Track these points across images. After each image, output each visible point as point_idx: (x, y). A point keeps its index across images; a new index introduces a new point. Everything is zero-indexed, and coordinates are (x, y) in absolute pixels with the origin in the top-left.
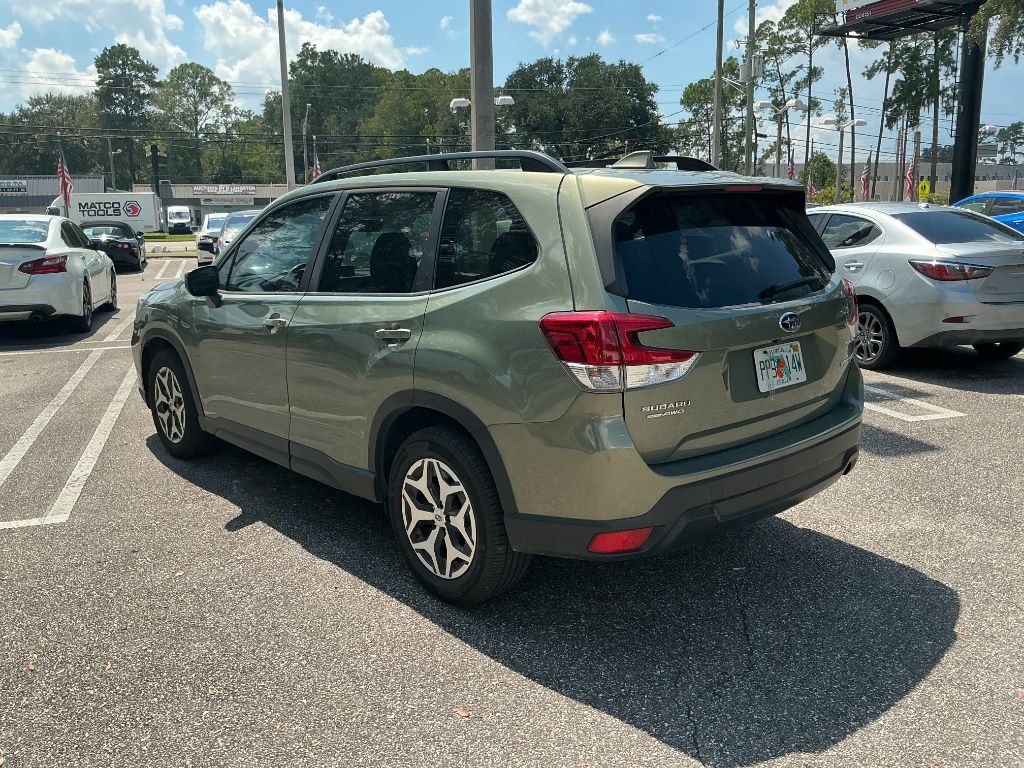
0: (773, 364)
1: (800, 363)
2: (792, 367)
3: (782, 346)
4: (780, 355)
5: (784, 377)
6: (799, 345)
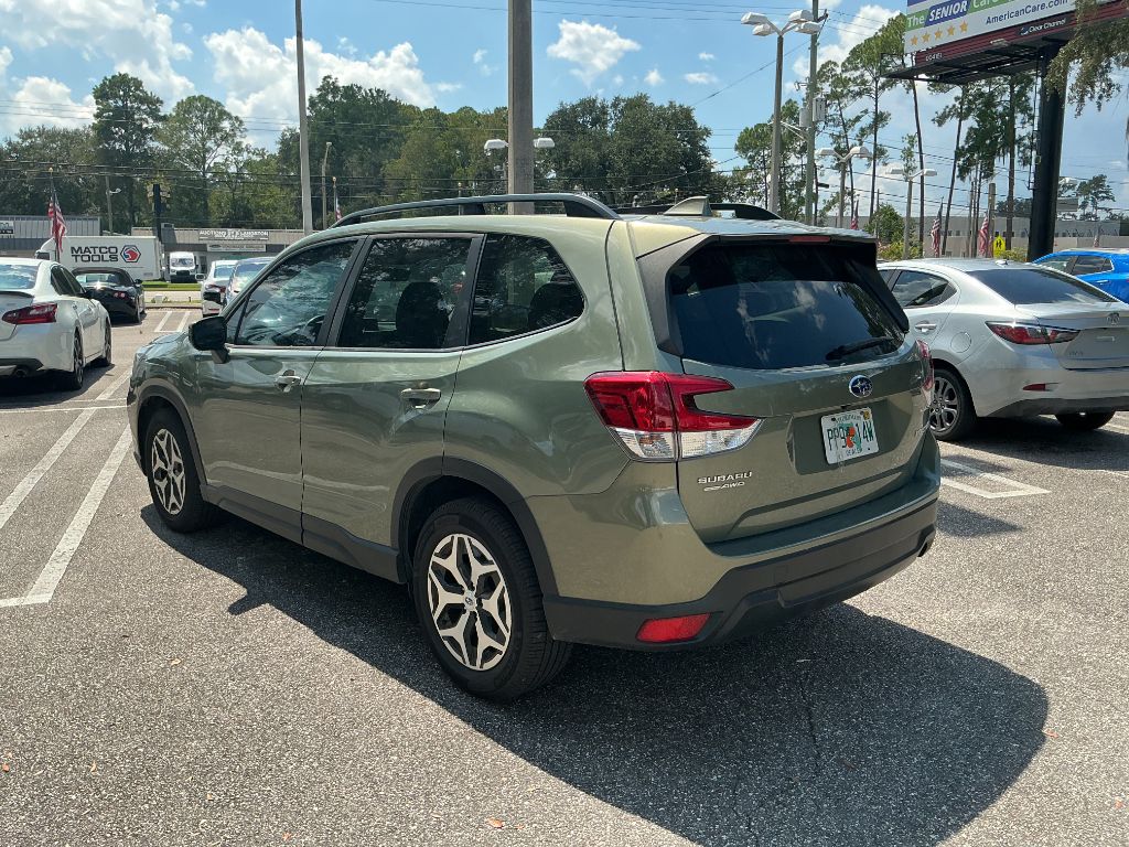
0: (842, 433)
1: (870, 433)
2: (862, 436)
3: (852, 413)
4: (848, 422)
5: (855, 446)
6: (870, 411)
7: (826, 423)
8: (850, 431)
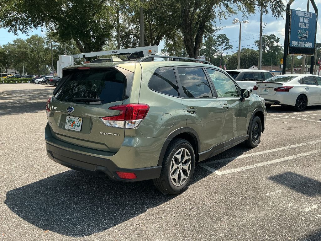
0: (71, 122)
1: (79, 125)
2: (76, 125)
3: (76, 118)
4: (74, 120)
5: (73, 127)
6: (82, 119)
7: (67, 118)
8: (74, 122)
